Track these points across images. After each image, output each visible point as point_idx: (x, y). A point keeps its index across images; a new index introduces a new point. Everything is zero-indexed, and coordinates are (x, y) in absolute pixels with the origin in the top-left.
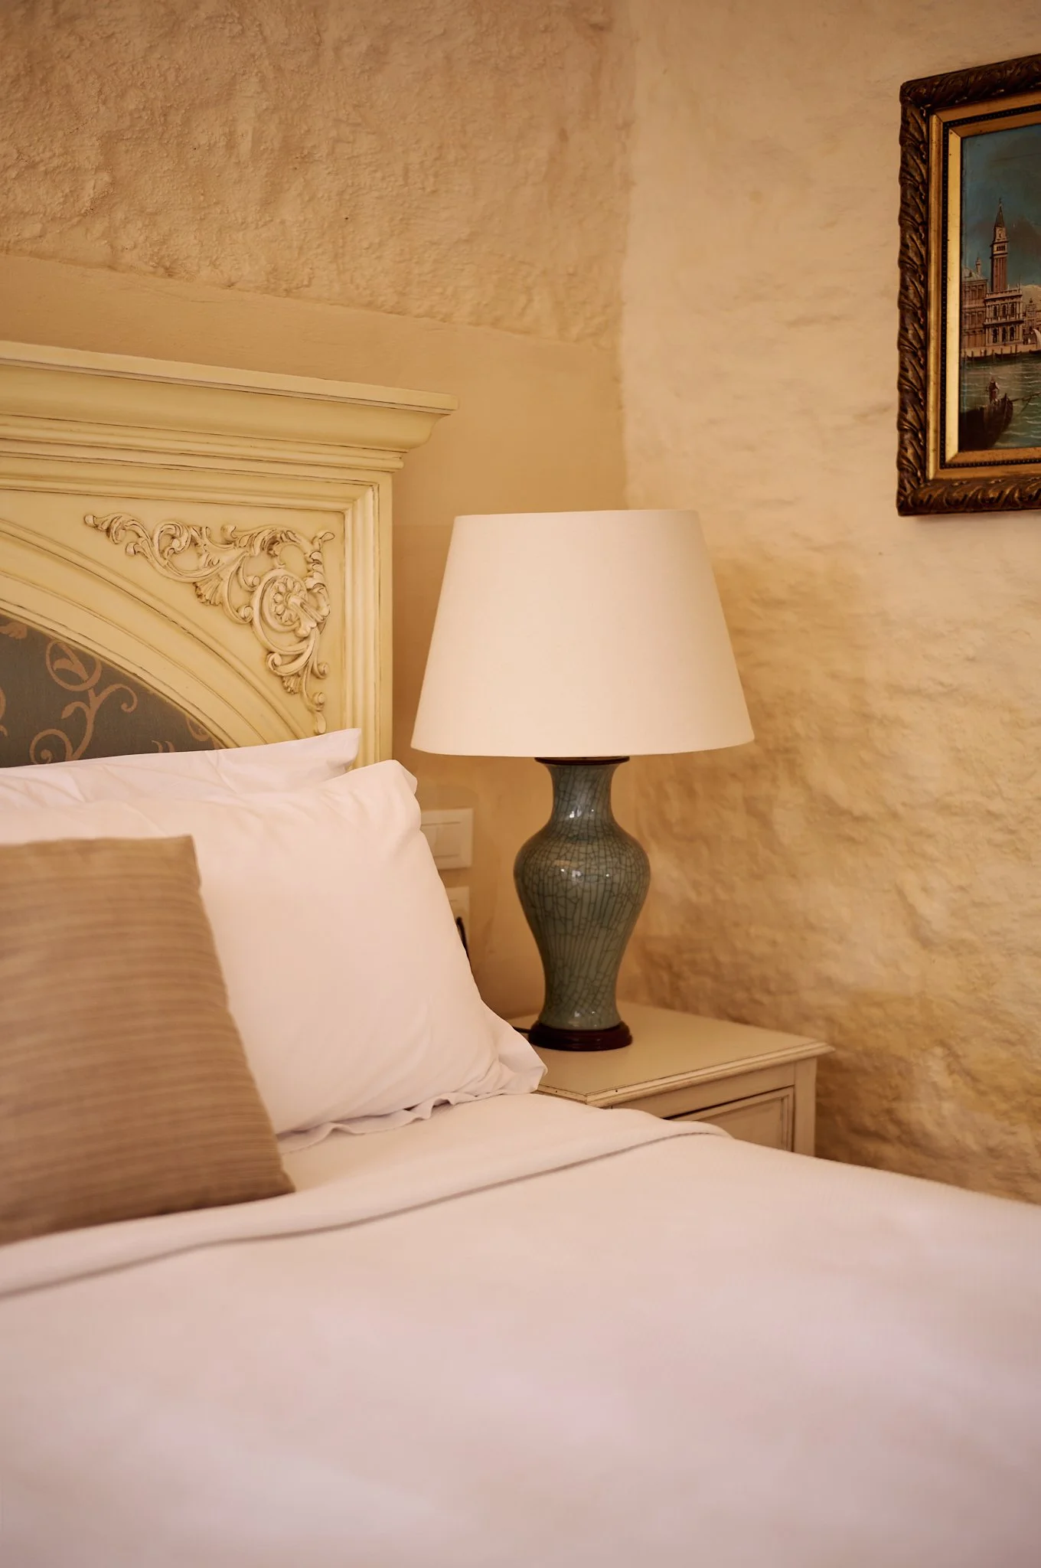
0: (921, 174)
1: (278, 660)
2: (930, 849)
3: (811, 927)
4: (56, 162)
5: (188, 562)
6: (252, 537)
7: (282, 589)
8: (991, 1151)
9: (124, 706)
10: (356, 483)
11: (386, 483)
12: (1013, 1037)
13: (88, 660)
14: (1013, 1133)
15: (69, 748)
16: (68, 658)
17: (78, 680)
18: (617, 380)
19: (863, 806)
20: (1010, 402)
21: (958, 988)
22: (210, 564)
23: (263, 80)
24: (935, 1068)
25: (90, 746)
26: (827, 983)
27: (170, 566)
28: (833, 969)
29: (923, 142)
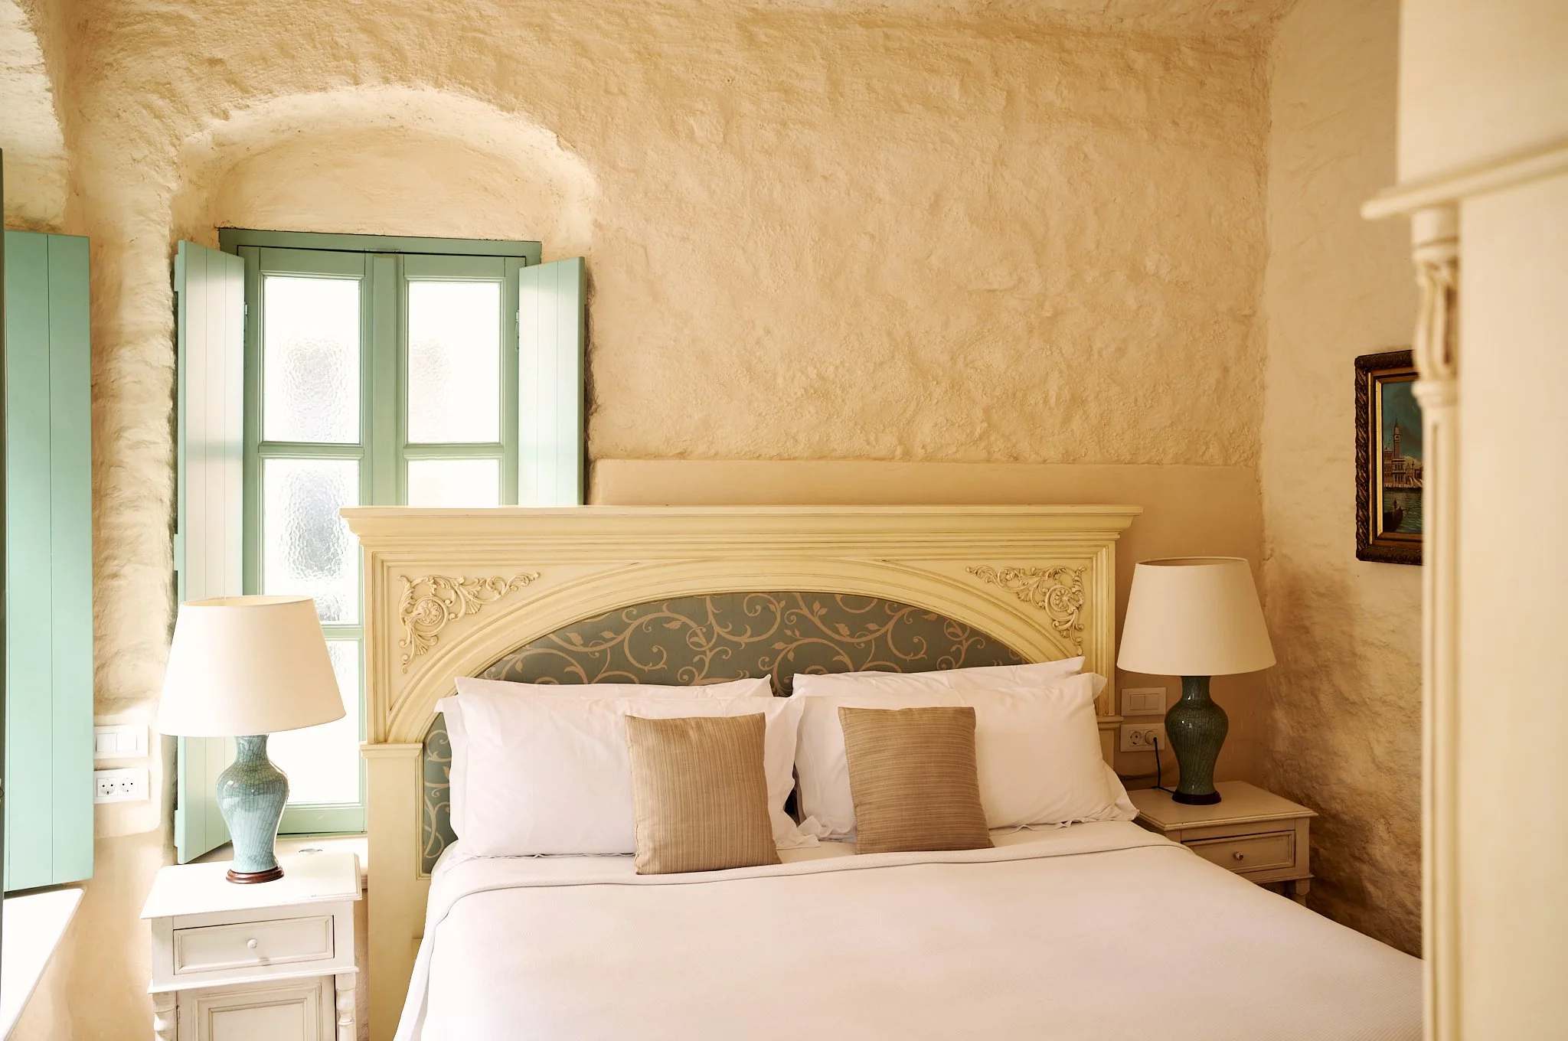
0: (1364, 401)
1: (1057, 624)
2: (1379, 721)
3: (1335, 753)
4: (963, 421)
5: (1015, 584)
6: (1045, 572)
7: (1059, 594)
8: (1402, 872)
9: (979, 646)
10: (1096, 546)
11: (1112, 546)
12: (1410, 818)
13: (963, 627)
14: (1411, 865)
15: (954, 663)
16: (954, 627)
17: (959, 636)
18: (1258, 481)
19: (1354, 697)
20: (1402, 511)
21: (1390, 791)
22: (1024, 584)
23: (1061, 372)
24: (1380, 829)
25: (964, 661)
26: (1341, 781)
27: (1006, 586)
28: (1344, 775)
29: (1364, 385)
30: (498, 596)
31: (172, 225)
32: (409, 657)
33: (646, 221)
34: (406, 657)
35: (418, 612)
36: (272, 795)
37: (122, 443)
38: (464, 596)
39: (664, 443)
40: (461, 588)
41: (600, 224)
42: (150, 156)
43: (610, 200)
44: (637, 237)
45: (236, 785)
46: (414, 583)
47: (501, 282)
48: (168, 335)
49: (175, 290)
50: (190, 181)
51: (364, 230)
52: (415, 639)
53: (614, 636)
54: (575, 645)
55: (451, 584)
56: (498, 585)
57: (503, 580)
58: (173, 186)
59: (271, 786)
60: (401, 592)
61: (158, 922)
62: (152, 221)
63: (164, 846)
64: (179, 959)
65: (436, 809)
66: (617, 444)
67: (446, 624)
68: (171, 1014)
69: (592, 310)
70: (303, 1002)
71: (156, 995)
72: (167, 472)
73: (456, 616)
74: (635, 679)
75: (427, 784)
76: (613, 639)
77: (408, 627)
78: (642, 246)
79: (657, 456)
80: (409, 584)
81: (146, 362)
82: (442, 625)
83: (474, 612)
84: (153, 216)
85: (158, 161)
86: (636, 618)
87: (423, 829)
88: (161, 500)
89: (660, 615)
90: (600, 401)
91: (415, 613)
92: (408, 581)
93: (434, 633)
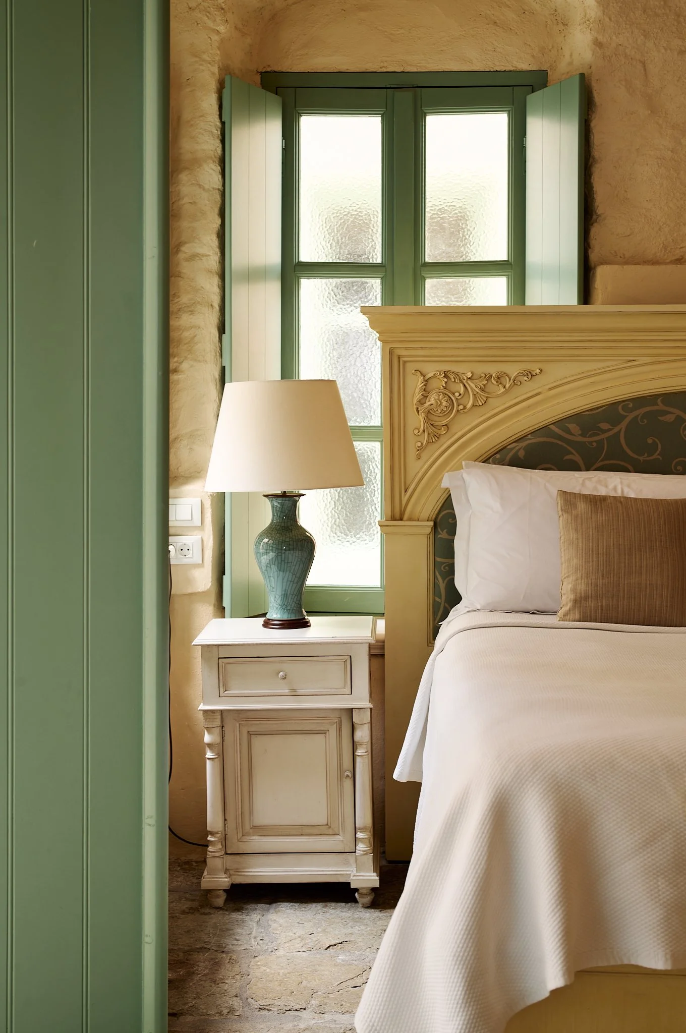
30: (503, 390)
31: (220, 64)
32: (422, 444)
33: (645, 36)
34: (419, 444)
35: (429, 403)
36: (300, 552)
37: (181, 256)
38: (472, 389)
39: (661, 251)
40: (469, 382)
41: (600, 43)
42: (202, 3)
43: (610, 19)
44: (635, 52)
45: (271, 542)
46: (428, 376)
47: (509, 111)
48: (217, 160)
49: (223, 120)
50: (236, 28)
51: (386, 67)
52: (427, 428)
53: (611, 427)
54: (575, 435)
55: (459, 378)
56: (502, 379)
57: (508, 376)
58: (222, 29)
59: (299, 544)
60: (415, 385)
61: (206, 648)
62: (204, 60)
63: (214, 606)
64: (223, 684)
65: (445, 582)
66: (615, 252)
67: (455, 416)
68: (217, 731)
69: (592, 124)
70: (325, 733)
71: (205, 711)
72: (216, 280)
73: (465, 408)
74: (630, 467)
75: (438, 559)
76: (609, 430)
77: (422, 417)
78: (641, 62)
79: (654, 262)
80: (422, 378)
81: (200, 186)
82: (453, 415)
83: (481, 404)
84: (205, 57)
85: (209, 7)
86: (631, 410)
87: (434, 601)
88: (211, 305)
89: (655, 408)
90: (600, 211)
91: (428, 404)
92: (422, 374)
93: (444, 422)
